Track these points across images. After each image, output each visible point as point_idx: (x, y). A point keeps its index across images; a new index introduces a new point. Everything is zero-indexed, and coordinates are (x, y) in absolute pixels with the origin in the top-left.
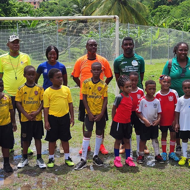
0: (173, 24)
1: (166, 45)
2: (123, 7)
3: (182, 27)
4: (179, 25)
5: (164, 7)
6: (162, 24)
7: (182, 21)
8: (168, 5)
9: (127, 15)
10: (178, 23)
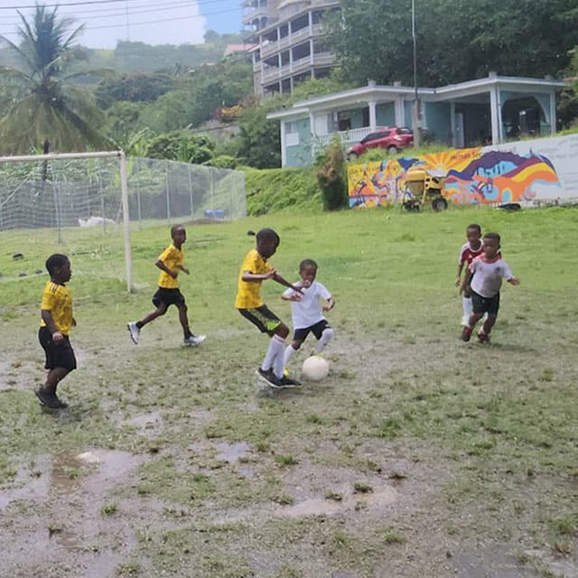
0: (156, 146)
1: (149, 191)
2: (56, 113)
3: (177, 151)
4: (169, 147)
5: (126, 105)
6: (133, 146)
7: (174, 138)
8: (133, 100)
9: (65, 130)
10: (166, 142)
